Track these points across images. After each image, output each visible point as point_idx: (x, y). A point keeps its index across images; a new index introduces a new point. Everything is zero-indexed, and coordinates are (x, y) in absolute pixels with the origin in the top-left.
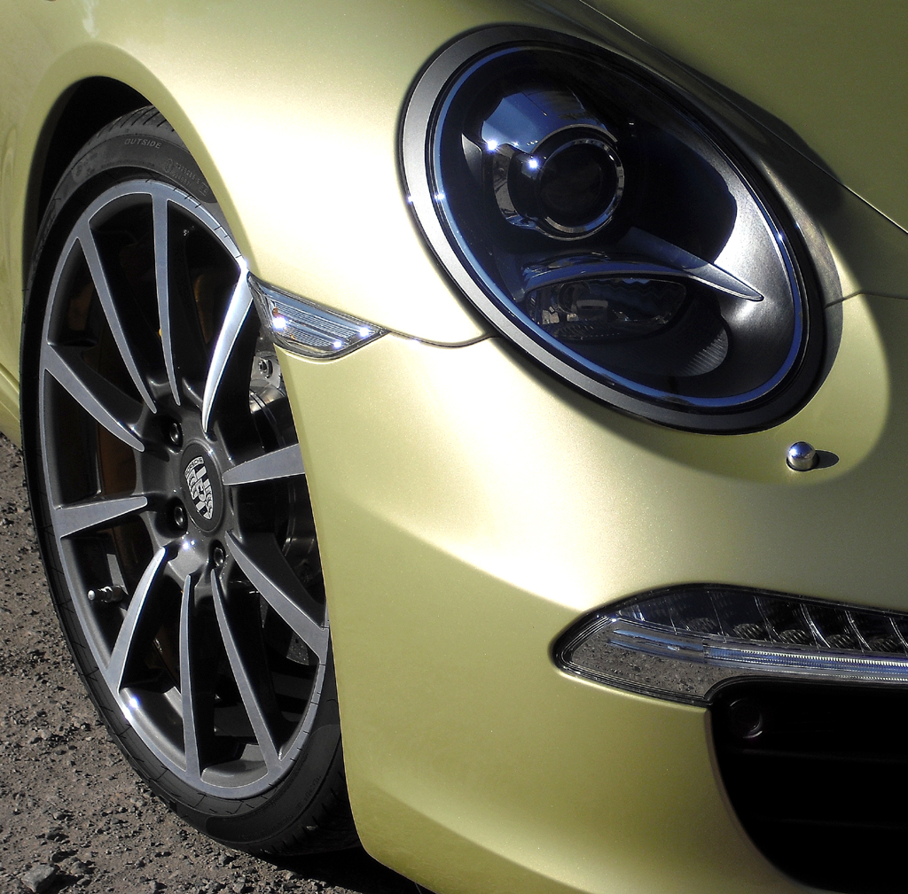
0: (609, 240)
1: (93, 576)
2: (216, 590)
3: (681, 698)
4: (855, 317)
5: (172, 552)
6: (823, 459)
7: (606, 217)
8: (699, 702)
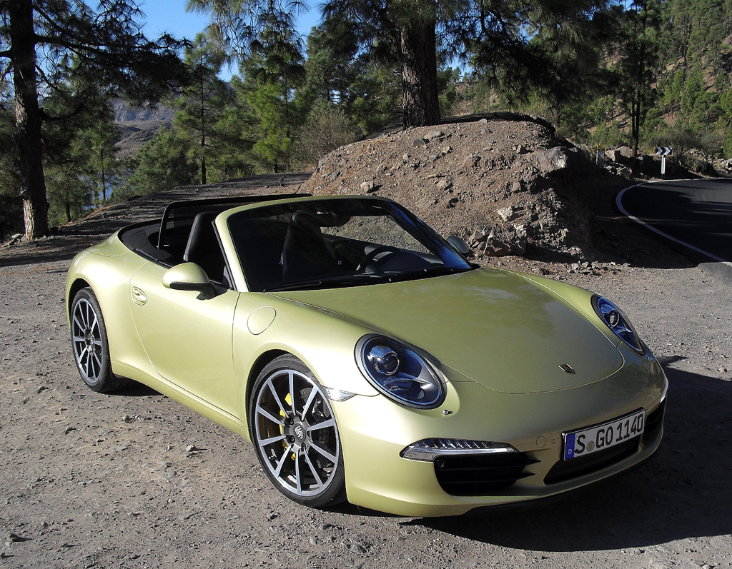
0: (396, 375)
1: (269, 454)
2: (306, 452)
3: (428, 461)
4: (449, 386)
5: (292, 446)
6: (450, 413)
7: (395, 371)
8: (431, 461)
